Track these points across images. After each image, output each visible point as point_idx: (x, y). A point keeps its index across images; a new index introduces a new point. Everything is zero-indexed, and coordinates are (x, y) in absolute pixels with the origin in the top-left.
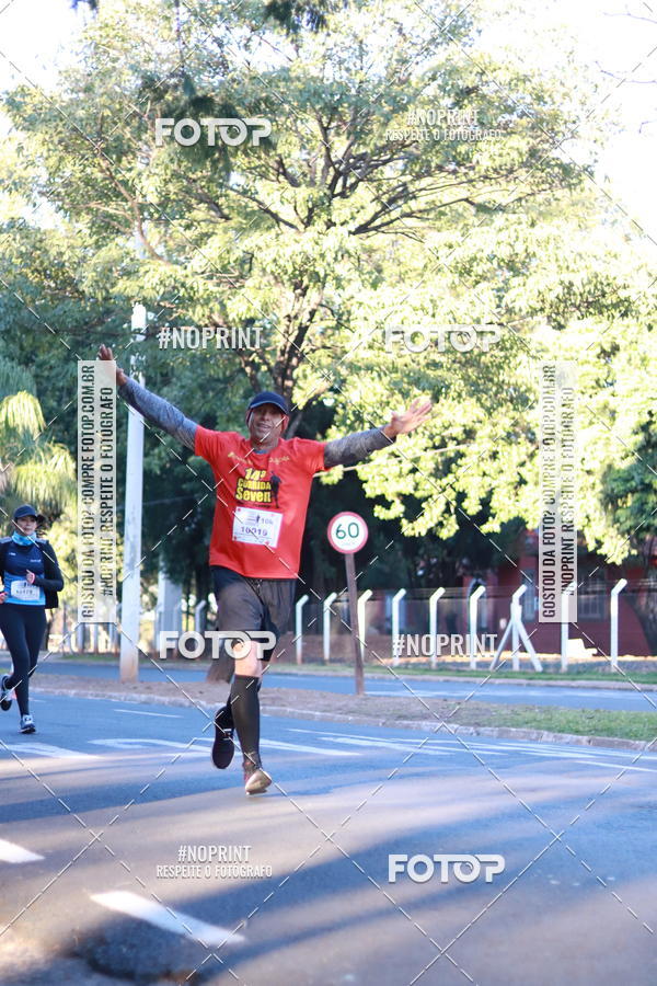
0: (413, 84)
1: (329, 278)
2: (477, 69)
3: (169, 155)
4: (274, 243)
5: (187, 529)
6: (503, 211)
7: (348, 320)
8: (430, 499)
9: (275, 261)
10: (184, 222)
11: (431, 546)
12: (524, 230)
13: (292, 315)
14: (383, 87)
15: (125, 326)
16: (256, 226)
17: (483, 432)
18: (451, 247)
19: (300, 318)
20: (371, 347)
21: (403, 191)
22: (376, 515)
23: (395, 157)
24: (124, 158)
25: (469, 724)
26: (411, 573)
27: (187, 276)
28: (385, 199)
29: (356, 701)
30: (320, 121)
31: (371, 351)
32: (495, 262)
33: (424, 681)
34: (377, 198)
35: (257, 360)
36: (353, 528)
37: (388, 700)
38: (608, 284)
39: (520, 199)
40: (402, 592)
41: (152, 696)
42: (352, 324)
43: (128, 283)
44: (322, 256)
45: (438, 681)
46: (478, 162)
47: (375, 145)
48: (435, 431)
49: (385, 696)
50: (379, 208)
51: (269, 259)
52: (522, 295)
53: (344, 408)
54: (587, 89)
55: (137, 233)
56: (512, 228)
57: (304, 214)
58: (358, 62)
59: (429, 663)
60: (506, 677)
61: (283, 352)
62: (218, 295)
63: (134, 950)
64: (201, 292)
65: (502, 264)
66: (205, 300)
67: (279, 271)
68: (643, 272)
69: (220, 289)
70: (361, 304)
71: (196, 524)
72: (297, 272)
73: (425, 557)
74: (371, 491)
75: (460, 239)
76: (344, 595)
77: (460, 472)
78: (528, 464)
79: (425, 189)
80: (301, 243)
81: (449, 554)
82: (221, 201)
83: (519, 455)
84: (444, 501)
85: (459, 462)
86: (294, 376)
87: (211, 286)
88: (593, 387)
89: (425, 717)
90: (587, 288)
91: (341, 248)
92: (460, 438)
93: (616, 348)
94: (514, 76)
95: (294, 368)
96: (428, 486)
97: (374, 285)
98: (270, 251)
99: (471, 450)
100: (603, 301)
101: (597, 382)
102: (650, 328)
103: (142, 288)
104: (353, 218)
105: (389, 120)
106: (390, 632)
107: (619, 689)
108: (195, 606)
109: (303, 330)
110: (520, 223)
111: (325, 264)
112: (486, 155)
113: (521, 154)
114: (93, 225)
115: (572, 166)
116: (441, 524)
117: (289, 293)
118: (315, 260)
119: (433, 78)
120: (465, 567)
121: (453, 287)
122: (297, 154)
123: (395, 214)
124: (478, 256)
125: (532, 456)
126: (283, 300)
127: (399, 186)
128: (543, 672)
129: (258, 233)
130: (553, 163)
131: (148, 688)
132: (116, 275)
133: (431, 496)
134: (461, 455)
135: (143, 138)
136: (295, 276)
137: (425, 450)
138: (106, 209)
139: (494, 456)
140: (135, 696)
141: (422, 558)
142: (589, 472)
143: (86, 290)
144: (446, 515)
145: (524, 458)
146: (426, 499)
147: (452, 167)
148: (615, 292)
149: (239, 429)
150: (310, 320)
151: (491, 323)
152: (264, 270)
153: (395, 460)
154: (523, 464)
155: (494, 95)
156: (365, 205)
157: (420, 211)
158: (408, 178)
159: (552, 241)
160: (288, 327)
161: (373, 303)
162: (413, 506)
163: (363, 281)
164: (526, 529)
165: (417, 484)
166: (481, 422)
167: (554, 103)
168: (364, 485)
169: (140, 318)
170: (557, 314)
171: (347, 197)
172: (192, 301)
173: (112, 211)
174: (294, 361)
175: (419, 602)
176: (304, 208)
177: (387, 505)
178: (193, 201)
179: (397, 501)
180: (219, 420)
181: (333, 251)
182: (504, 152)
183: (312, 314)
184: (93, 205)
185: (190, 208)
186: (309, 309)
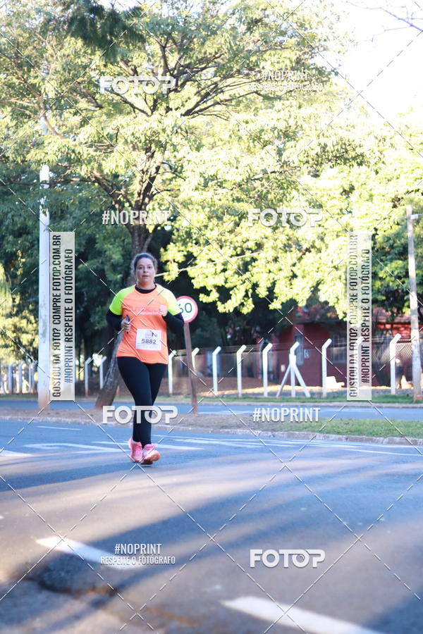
0: (221, 17)
1: (168, 144)
2: (262, 6)
3: (63, 66)
4: (132, 122)
5: (78, 311)
6: (280, 99)
7: (181, 172)
8: (235, 289)
9: (133, 134)
10: (72, 111)
11: (236, 319)
12: (294, 111)
13: (145, 170)
14: (201, 19)
15: (35, 181)
16: (121, 112)
17: (268, 245)
18: (247, 123)
19: (150, 171)
20: (197, 189)
21: (214, 88)
22: (201, 300)
23: (210, 65)
24: (32, 69)
25: (268, 430)
26: (224, 337)
27: (76, 146)
28: (203, 92)
29: (194, 418)
30: (159, 43)
31: (197, 192)
32: (276, 132)
33: (235, 405)
34: (198, 92)
35: (122, 199)
36: (188, 307)
37: (213, 417)
38: (349, 145)
39: (291, 91)
40: (218, 349)
41: (60, 418)
42: (184, 174)
43: (38, 151)
44: (164, 130)
45: (244, 405)
46: (263, 68)
47: (197, 57)
48: (237, 245)
49: (212, 415)
50: (199, 98)
51: (129, 133)
52: (293, 153)
53: (178, 230)
54: (333, 19)
55: (43, 118)
56: (287, 110)
57: (151, 104)
58: (184, 4)
59: (237, 394)
60: (287, 401)
61: (139, 194)
62: (96, 158)
63: (70, 574)
64: (85, 156)
65: (280, 133)
66: (88, 161)
67: (136, 141)
68: (372, 137)
69: (98, 153)
70: (189, 161)
71: (84, 308)
72: (148, 142)
73: (232, 326)
74: (197, 284)
75: (253, 117)
76: (181, 352)
77: (254, 271)
78: (298, 264)
79: (229, 86)
80: (150, 122)
81: (247, 324)
82: (97, 96)
83: (292, 259)
84: (244, 290)
85: (253, 264)
86: (147, 209)
87: (91, 151)
88: (338, 214)
89: (239, 427)
90: (336, 148)
91: (175, 125)
92: (253, 249)
93: (352, 188)
94: (285, 11)
95: (146, 205)
96: (234, 280)
97: (198, 149)
98: (130, 127)
99: (260, 256)
100: (346, 156)
101: (341, 210)
102: (377, 173)
103: (47, 153)
104: (183, 105)
105: (205, 41)
106: (211, 375)
107: (361, 407)
108: (84, 363)
109: (152, 179)
110: (291, 107)
111: (165, 135)
112: (269, 63)
113: (291, 62)
114: (13, 113)
115: (324, 69)
116: (242, 304)
117: (143, 155)
118: (159, 133)
119: (233, 14)
120: (257, 332)
121: (249, 149)
122: (146, 65)
123: (209, 103)
124: (265, 128)
125: (300, 259)
126: (139, 160)
127: (212, 85)
128: (311, 398)
129: (122, 117)
130: (312, 67)
131: (57, 413)
132: (29, 146)
133: (236, 286)
134: (254, 260)
135: (44, 55)
136: (146, 144)
137: (231, 257)
138: (21, 102)
139: (276, 260)
140: (49, 419)
141: (231, 327)
142: (337, 269)
143: (10, 155)
144: (246, 299)
145: (295, 260)
146: (232, 289)
147: (246, 72)
148: (354, 150)
149: (111, 247)
150: (157, 172)
151: (274, 172)
152: (126, 141)
153: (211, 264)
154: (294, 265)
155: (272, 24)
156: (191, 97)
157: (226, 101)
158: (219, 78)
159: (312, 117)
160: (142, 178)
161: (198, 161)
162: (225, 293)
163: (190, 146)
164: (297, 306)
165: (227, 279)
166: (266, 238)
167: (311, 28)
168: (193, 281)
169: (45, 174)
170: (317, 165)
171: (179, 92)
172: (79, 161)
173: (25, 104)
174: (147, 200)
175: (229, 355)
176: (152, 99)
177: (208, 293)
178: (78, 97)
179: (214, 291)
180: (97, 241)
181: (171, 127)
182: (281, 61)
183: (158, 168)
184: (13, 100)
185: (76, 102)
186: (156, 165)
